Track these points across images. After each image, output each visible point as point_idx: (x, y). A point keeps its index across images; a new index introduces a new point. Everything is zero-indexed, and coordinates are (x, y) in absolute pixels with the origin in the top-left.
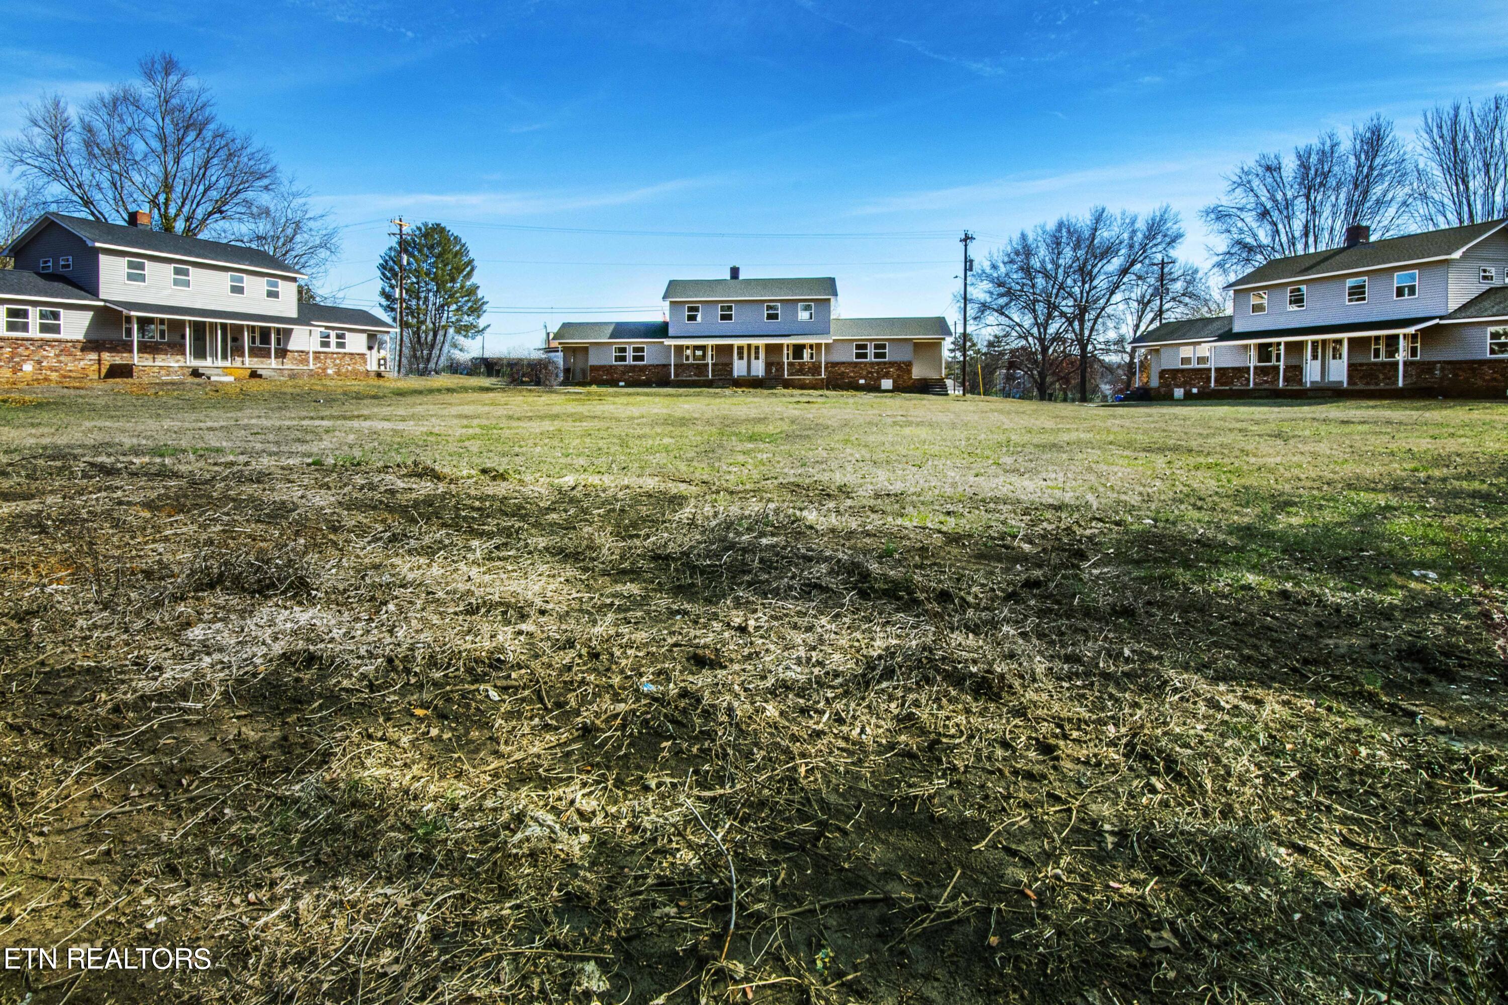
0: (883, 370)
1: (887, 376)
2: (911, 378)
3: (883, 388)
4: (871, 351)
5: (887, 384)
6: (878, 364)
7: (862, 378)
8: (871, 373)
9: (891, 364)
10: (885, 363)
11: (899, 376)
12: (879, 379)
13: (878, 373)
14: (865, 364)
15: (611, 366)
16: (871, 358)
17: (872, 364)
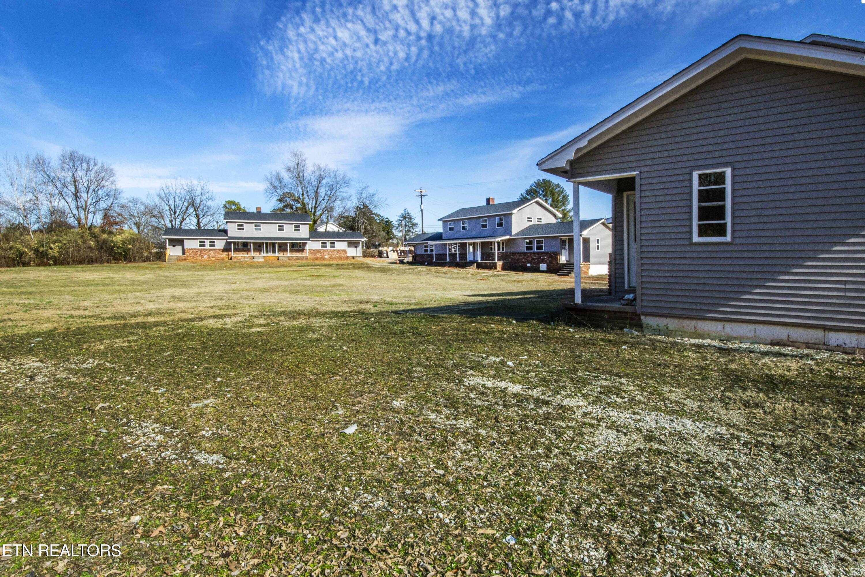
0: (540, 257)
1: (543, 261)
2: (557, 263)
3: (541, 269)
4: (534, 245)
5: (543, 267)
6: (538, 253)
7: (529, 263)
8: (534, 259)
9: (546, 253)
10: (541, 253)
11: (550, 262)
12: (539, 263)
13: (538, 259)
14: (531, 253)
15: (423, 255)
16: (534, 250)
17: (534, 253)
